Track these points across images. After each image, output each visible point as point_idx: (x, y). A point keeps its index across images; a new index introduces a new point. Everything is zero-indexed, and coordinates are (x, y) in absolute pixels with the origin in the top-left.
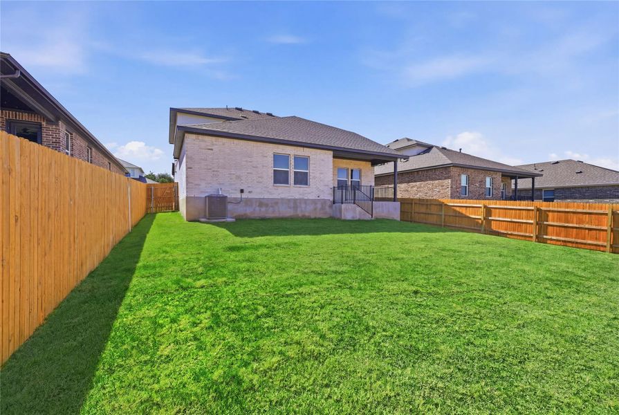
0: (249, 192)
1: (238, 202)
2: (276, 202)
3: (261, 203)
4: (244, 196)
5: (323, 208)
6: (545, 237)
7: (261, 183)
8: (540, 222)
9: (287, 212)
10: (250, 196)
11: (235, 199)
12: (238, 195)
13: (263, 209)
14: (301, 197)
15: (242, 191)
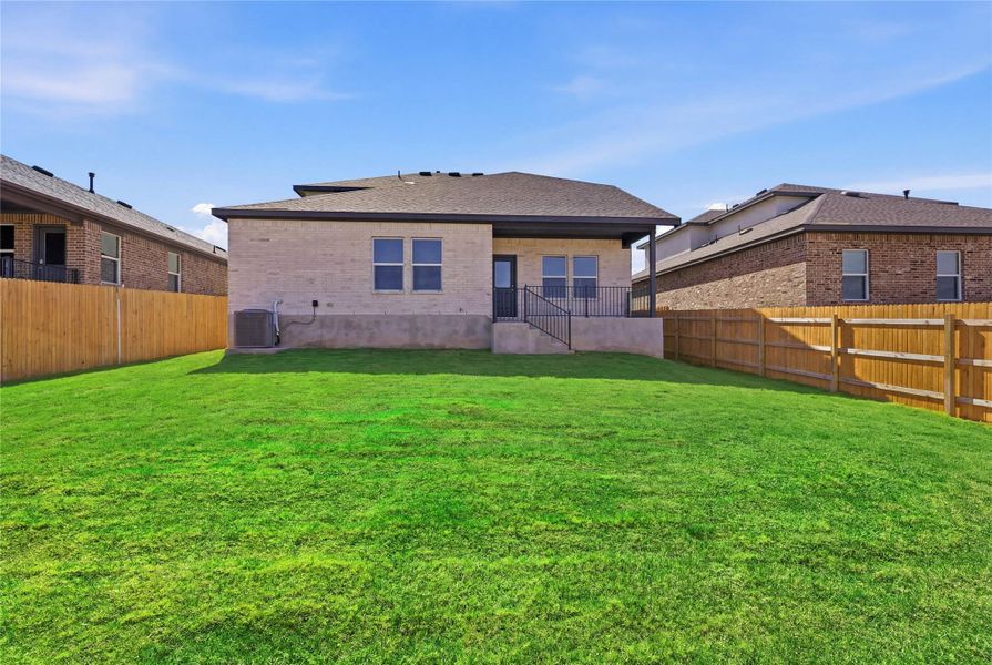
0: (329, 305)
1: (308, 322)
2: (377, 322)
3: (348, 323)
4: (320, 311)
5: (470, 331)
6: (977, 402)
7: (349, 288)
8: (963, 362)
9: (396, 338)
10: (330, 312)
11: (303, 317)
12: (309, 311)
13: (353, 334)
14: (425, 312)
15: (315, 304)
